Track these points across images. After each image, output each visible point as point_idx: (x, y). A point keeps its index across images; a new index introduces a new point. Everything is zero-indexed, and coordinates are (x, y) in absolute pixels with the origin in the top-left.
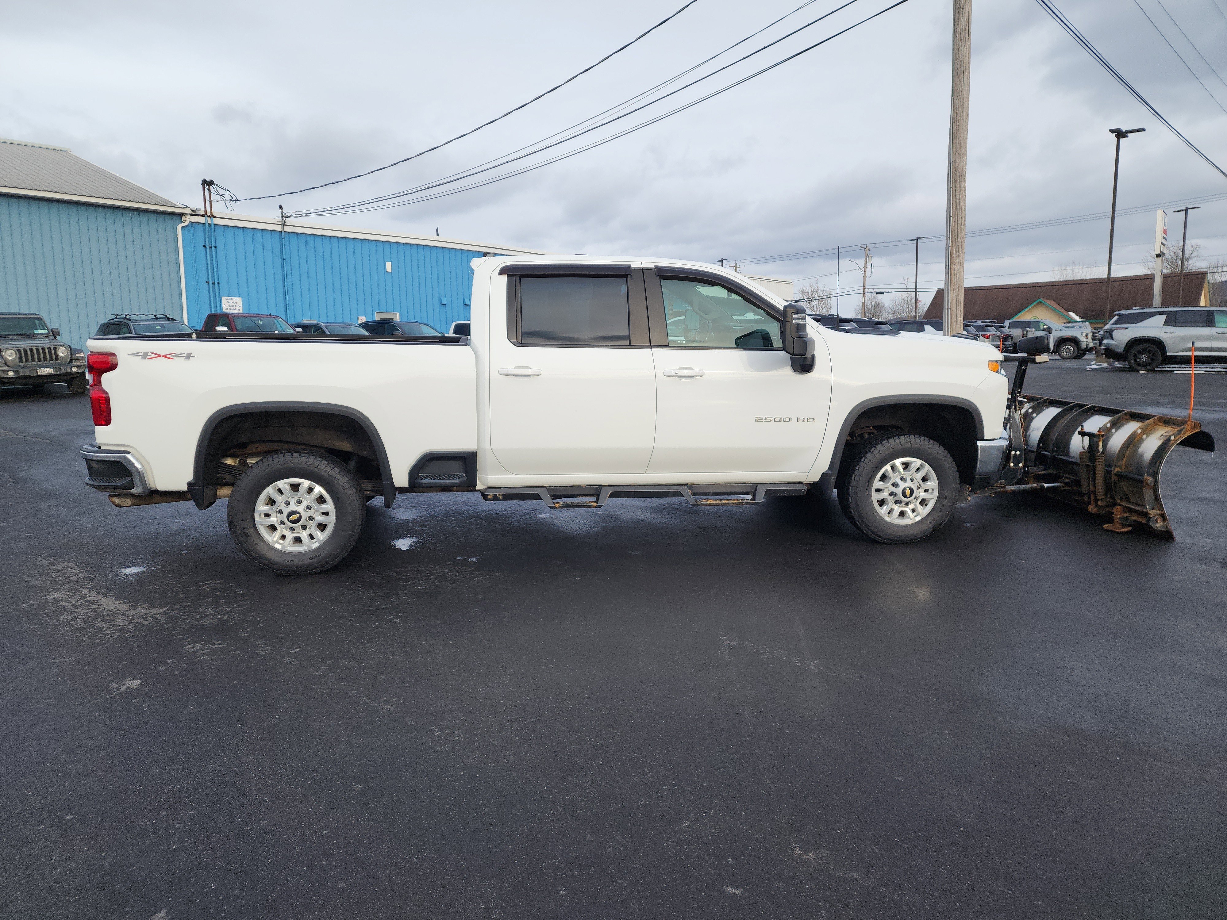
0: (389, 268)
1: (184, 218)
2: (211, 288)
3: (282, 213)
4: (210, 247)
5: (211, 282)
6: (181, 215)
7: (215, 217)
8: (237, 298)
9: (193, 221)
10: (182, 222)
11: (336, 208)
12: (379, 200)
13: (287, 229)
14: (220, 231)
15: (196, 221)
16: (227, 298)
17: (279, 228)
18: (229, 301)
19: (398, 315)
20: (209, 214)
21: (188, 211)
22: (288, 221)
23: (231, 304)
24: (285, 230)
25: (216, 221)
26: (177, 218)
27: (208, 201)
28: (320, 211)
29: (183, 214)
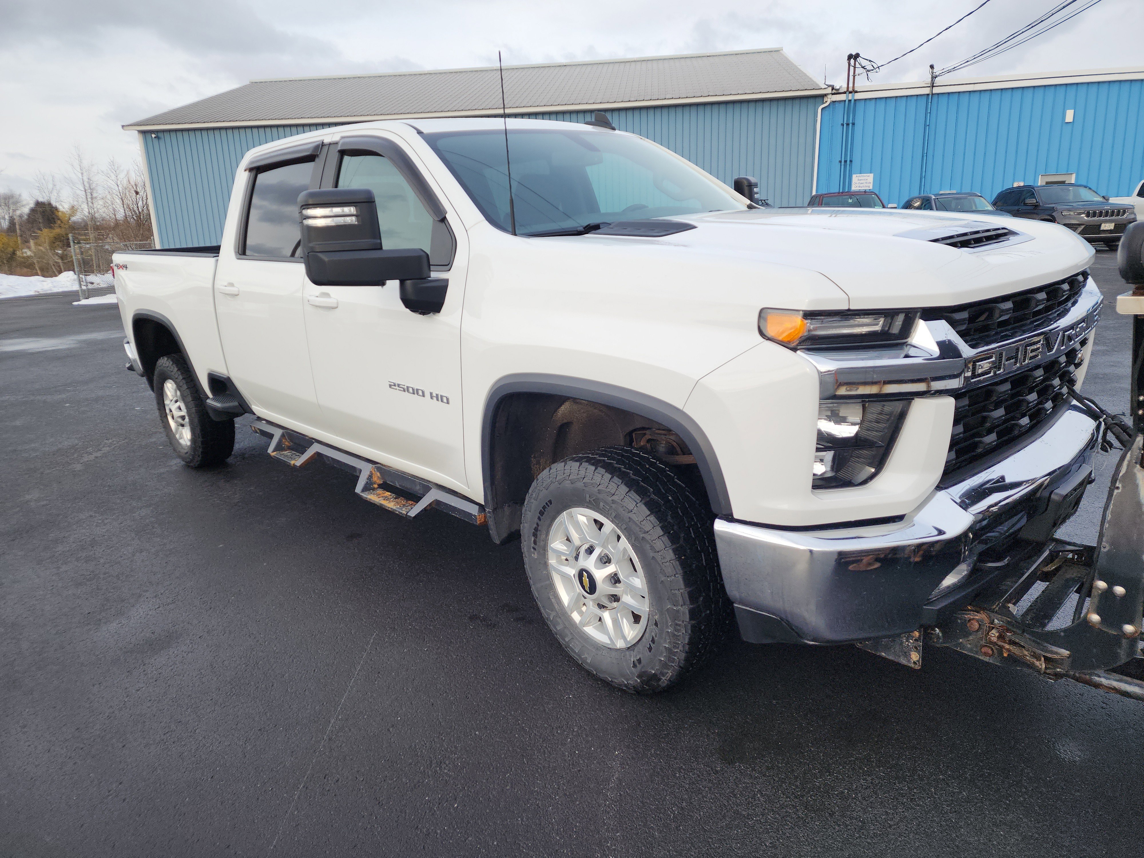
0: (1069, 116)
1: (825, 99)
2: (843, 167)
3: (932, 73)
4: (849, 125)
5: (843, 161)
6: (823, 96)
7: (857, 92)
8: (869, 174)
9: (834, 100)
10: (823, 103)
11: (975, 57)
12: (1013, 36)
13: (936, 90)
14: (860, 106)
15: (838, 99)
16: (858, 175)
17: (927, 91)
18: (860, 178)
19: (1074, 176)
20: (851, 89)
21: (829, 90)
22: (938, 81)
23: (862, 182)
24: (934, 92)
25: (858, 96)
26: (819, 100)
27: (852, 77)
28: (962, 63)
29: (826, 95)
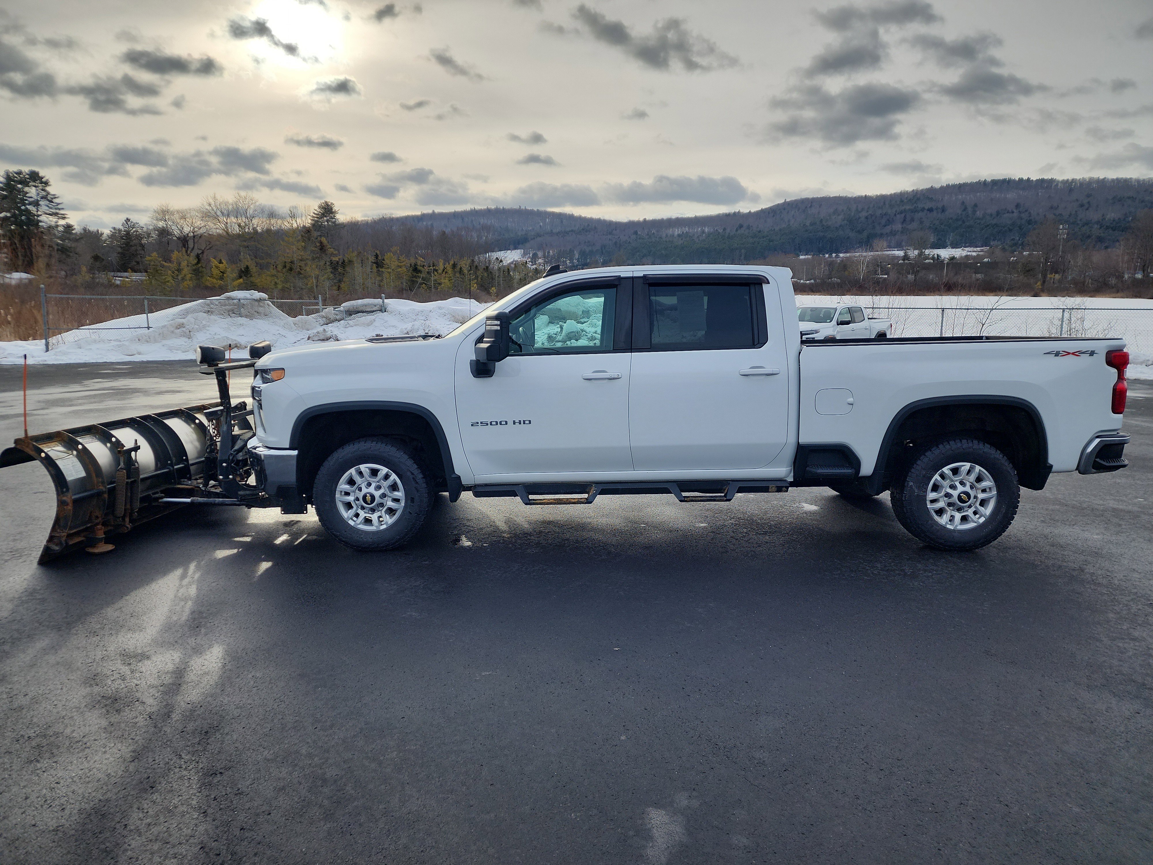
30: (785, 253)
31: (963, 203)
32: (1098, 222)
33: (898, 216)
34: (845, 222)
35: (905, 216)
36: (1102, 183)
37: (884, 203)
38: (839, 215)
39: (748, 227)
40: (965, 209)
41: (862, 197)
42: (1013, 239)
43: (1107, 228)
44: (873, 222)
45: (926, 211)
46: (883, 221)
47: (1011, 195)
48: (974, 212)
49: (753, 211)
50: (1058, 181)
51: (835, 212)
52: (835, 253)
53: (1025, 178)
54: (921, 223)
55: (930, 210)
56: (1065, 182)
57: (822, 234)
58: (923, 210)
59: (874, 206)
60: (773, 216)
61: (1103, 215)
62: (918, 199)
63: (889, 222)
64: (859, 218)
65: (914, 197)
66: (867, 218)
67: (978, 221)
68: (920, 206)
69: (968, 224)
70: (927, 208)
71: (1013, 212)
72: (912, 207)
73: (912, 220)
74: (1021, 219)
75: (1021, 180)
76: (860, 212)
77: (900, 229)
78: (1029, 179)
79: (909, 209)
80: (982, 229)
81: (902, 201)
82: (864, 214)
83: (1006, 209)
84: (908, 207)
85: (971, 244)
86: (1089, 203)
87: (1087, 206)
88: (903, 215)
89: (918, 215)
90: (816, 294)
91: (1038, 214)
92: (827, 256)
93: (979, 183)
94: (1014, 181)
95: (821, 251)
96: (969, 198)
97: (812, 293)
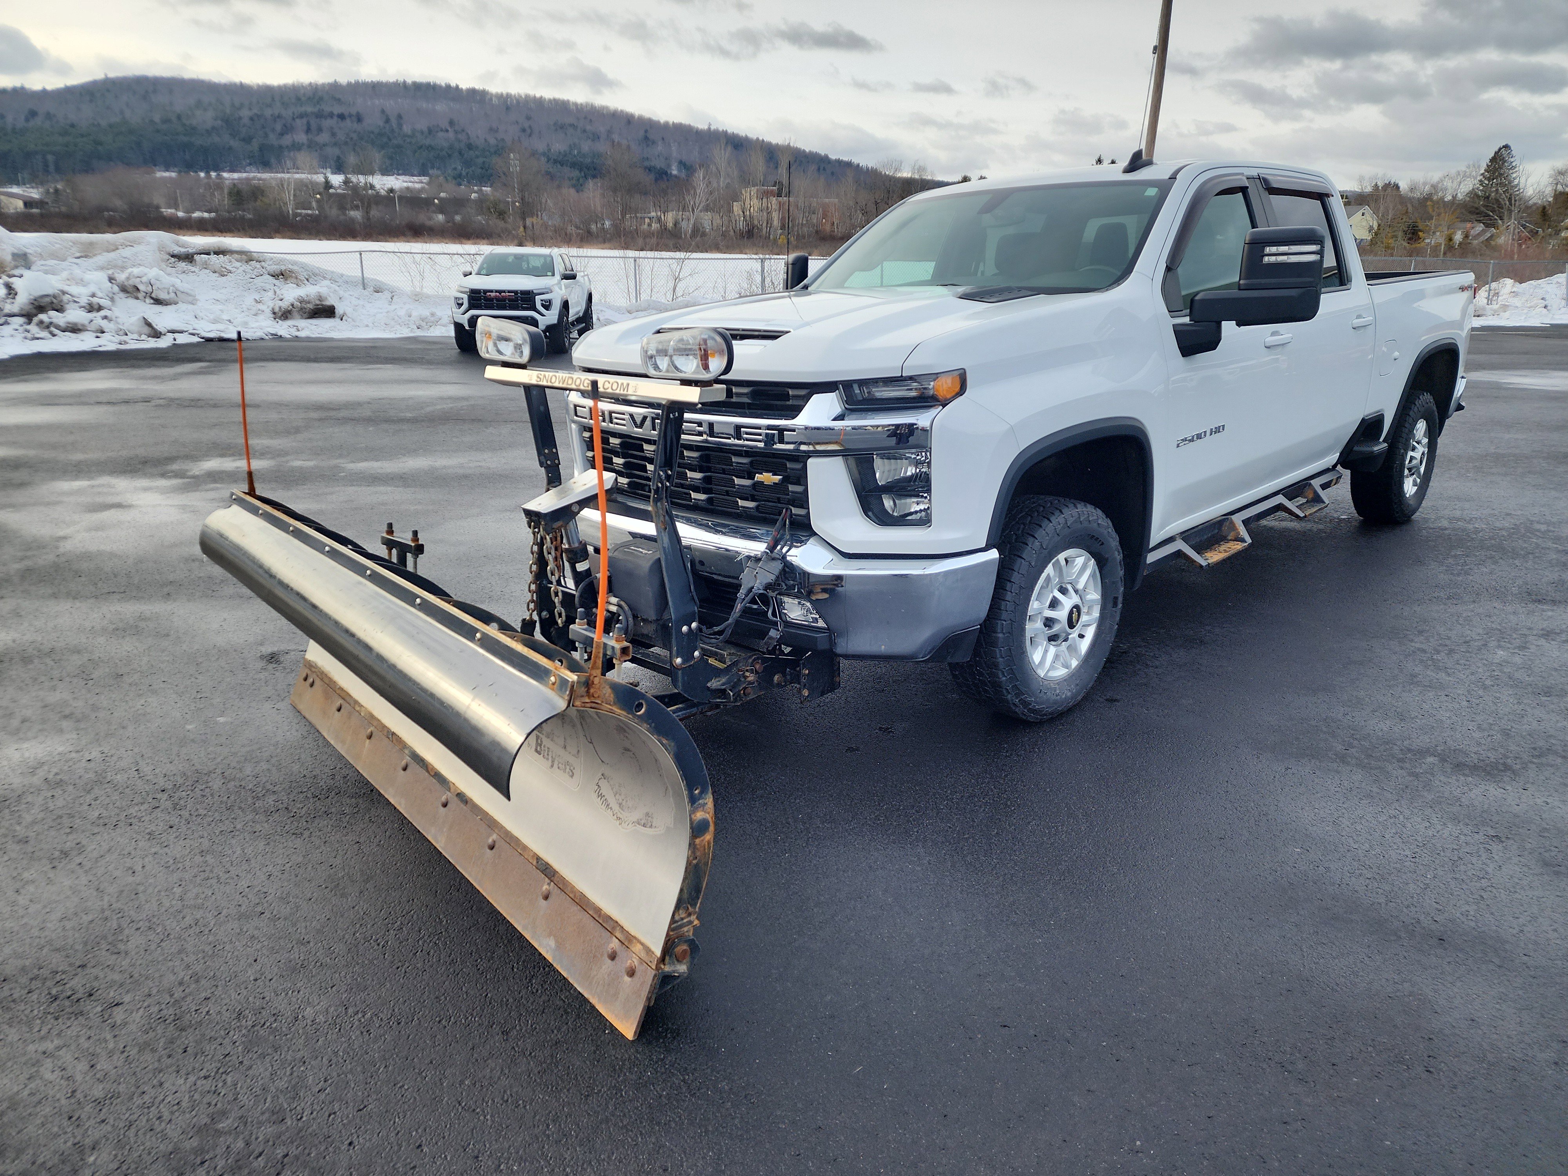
30: (128, 164)
31: (383, 111)
32: (544, 154)
33: (298, 121)
34: (219, 122)
35: (308, 123)
36: (539, 103)
37: (273, 99)
38: (205, 110)
39: (49, 116)
40: (387, 121)
41: (235, 85)
42: (455, 169)
43: (555, 162)
44: (263, 127)
45: (335, 118)
46: (278, 127)
47: (440, 107)
48: (400, 126)
49: (49, 87)
50: (492, 94)
51: (199, 104)
52: (215, 171)
53: (453, 84)
54: (333, 135)
55: (342, 117)
56: (500, 96)
57: (185, 139)
58: (331, 115)
59: (258, 102)
60: (91, 101)
61: (548, 145)
62: (321, 99)
63: (287, 129)
64: (240, 118)
65: (314, 94)
66: (252, 119)
67: (408, 140)
68: (327, 109)
69: (395, 142)
70: (336, 112)
71: (447, 131)
72: (316, 110)
73: (320, 130)
74: (460, 141)
75: (448, 87)
76: (239, 109)
77: (305, 141)
78: (457, 86)
79: (312, 113)
80: (415, 152)
81: (299, 99)
82: (245, 113)
83: (438, 126)
84: (310, 109)
85: (405, 170)
86: (530, 127)
87: (529, 131)
88: (304, 121)
89: (327, 123)
90: (225, 234)
91: (478, 137)
92: (202, 175)
93: (396, 84)
94: (440, 87)
95: (190, 166)
96: (391, 105)
97: (219, 234)
